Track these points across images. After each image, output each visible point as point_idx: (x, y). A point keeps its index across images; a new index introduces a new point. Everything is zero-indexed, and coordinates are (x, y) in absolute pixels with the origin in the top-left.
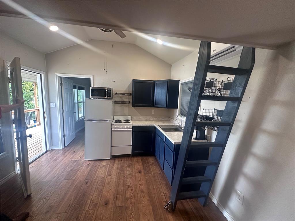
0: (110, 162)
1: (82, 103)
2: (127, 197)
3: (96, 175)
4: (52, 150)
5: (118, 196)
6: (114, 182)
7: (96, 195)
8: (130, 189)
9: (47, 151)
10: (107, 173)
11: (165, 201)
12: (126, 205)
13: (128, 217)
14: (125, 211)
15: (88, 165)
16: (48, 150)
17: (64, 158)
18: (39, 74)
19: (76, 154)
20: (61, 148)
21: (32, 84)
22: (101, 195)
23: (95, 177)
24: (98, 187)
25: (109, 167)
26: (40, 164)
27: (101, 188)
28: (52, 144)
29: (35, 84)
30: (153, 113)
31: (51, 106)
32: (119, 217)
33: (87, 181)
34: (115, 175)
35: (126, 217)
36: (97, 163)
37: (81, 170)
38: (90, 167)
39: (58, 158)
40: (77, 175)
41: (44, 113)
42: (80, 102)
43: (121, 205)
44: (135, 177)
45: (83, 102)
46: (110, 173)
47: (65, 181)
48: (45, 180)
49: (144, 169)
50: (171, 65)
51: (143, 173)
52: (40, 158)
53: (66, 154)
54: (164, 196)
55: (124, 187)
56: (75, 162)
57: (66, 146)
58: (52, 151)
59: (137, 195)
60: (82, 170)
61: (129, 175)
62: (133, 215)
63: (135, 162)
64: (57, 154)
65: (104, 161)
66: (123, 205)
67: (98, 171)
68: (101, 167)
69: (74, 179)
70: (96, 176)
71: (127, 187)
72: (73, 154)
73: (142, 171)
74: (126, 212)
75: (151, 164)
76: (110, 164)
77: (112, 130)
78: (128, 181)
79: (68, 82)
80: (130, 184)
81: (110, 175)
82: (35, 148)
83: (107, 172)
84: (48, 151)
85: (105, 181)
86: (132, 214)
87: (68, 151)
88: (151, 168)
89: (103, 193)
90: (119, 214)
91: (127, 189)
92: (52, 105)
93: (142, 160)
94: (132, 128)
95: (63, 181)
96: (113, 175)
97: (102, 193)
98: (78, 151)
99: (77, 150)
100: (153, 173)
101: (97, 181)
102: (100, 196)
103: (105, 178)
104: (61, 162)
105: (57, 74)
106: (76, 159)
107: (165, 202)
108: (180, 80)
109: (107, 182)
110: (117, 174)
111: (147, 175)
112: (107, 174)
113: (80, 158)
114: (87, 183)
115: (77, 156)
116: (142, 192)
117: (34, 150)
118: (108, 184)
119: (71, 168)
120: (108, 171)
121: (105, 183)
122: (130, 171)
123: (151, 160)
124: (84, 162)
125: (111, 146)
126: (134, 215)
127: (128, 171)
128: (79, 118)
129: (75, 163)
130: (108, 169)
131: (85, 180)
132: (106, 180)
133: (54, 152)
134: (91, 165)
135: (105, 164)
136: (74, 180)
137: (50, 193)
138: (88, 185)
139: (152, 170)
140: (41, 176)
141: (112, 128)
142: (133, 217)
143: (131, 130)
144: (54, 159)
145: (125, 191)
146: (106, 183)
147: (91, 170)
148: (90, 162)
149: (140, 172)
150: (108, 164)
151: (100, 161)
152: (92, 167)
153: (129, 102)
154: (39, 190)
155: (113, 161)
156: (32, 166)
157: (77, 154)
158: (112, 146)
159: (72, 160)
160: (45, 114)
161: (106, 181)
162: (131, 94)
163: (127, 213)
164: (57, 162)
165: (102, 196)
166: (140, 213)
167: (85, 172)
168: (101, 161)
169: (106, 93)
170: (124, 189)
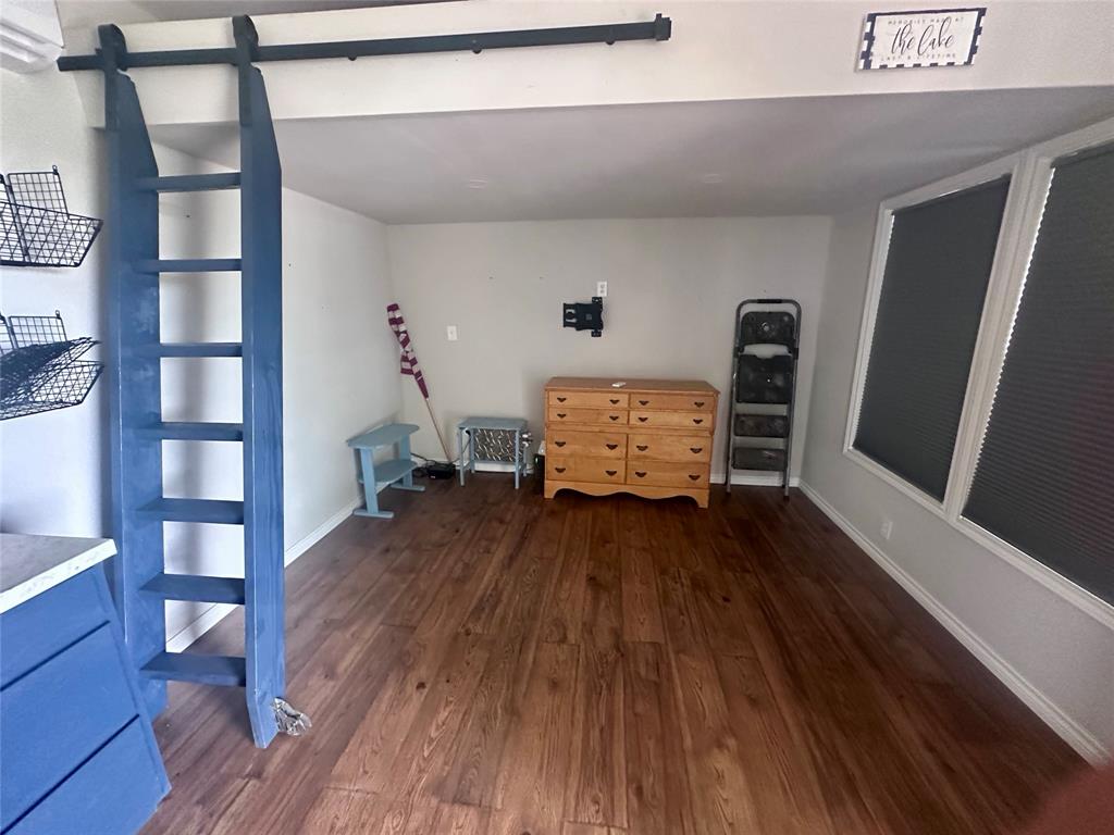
12: (434, 802)
13: (449, 745)
14: (448, 773)
32: (478, 754)
35: (455, 748)
43: (457, 808)
62: (428, 747)
66: (446, 809)
74: (447, 768)
86: (426, 754)
90: (476, 767)
126: (423, 746)
142: (432, 740)
163: (446, 763)
166: (398, 748)
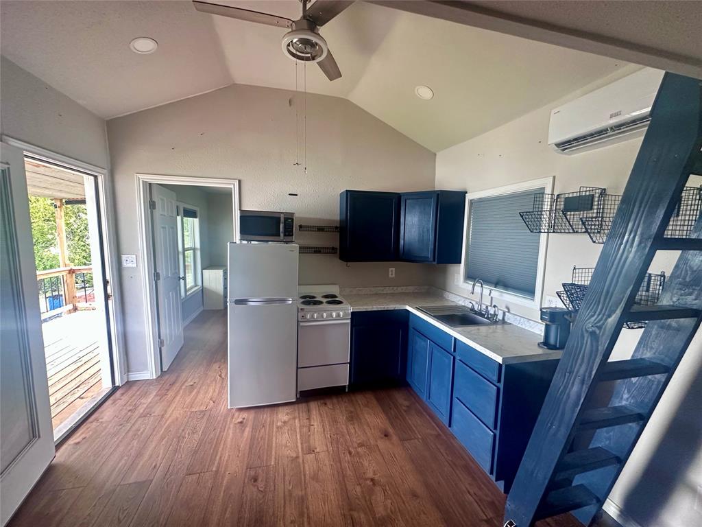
0: (297, 411)
1: (192, 251)
2: (380, 515)
3: (273, 453)
4: (129, 384)
5: (355, 514)
6: (327, 469)
7: (293, 518)
8: (378, 489)
9: (115, 389)
10: (299, 445)
11: (485, 518)
15: (241, 422)
16: (117, 384)
17: (169, 406)
18: (90, 177)
19: (198, 392)
20: (155, 377)
21: (49, 202)
22: (306, 515)
23: (273, 460)
24: (290, 491)
25: (301, 427)
26: (106, 428)
27: (300, 493)
28: (127, 368)
29: (58, 204)
30: (392, 274)
31: (125, 264)
33: (253, 473)
34: (325, 448)
36: (265, 416)
37: (226, 440)
38: (247, 429)
39: (150, 407)
40: (221, 458)
41: (106, 283)
42: (188, 249)
44: (381, 453)
45: (194, 250)
46: (309, 442)
47: (190, 478)
48: (131, 480)
49: (392, 424)
50: (435, 155)
51: (395, 438)
52: (100, 410)
53: (171, 394)
54: (475, 504)
55: (360, 485)
56: (203, 417)
57: (165, 369)
58: (130, 387)
59: (403, 505)
60: (229, 440)
61: (361, 445)
63: (362, 406)
64: (145, 394)
65: (281, 409)
67: (274, 439)
68: (278, 428)
69: (214, 469)
70: (273, 457)
71: (369, 483)
72: (191, 392)
73: (391, 430)
75: (405, 411)
76: (299, 417)
77: (301, 324)
78: (366, 464)
79: (165, 199)
80: (375, 473)
81: (311, 451)
82: (78, 379)
83: (299, 441)
84: (118, 388)
85: (302, 469)
87: (173, 384)
88: (410, 422)
89: (311, 507)
91: (371, 492)
92: (128, 261)
93: (378, 401)
94: (350, 317)
95: (184, 478)
96: (318, 450)
97: (308, 508)
98: (201, 382)
99: (199, 381)
100: (420, 437)
101: (281, 471)
102: (305, 519)
103: (301, 461)
104: (164, 420)
105: (141, 176)
106: (203, 408)
107: (485, 521)
108: (466, 193)
109: (310, 474)
110: (329, 445)
111: (407, 444)
112: (302, 448)
113: (211, 402)
114: (256, 480)
115: (204, 398)
116: (415, 495)
117: (73, 385)
118: (315, 477)
119: (196, 437)
120: (302, 440)
121: (305, 475)
122: (358, 436)
123: (400, 398)
124: (226, 417)
125: (297, 368)
127: (356, 434)
128: (186, 291)
129: (205, 420)
130: (298, 430)
131: (246, 472)
132: (304, 467)
133: (135, 388)
134: (250, 423)
135: (286, 418)
136: (217, 472)
137: (158, 522)
138: (261, 485)
139: (414, 428)
140: (115, 469)
141: (299, 320)
143: (348, 323)
144: (141, 411)
145: (367, 498)
146: (307, 477)
147: (253, 438)
148: (245, 415)
149: (386, 436)
150: (294, 418)
151: (269, 409)
152: (254, 429)
153: (333, 248)
154: (122, 517)
155: (303, 406)
156: (83, 436)
157: (202, 392)
158: (299, 366)
159: (193, 410)
160: (109, 288)
161: (307, 468)
162: (336, 228)
164: (152, 419)
165: (309, 517)
167: (239, 447)
168: (273, 408)
169: (282, 226)
170: (363, 491)
